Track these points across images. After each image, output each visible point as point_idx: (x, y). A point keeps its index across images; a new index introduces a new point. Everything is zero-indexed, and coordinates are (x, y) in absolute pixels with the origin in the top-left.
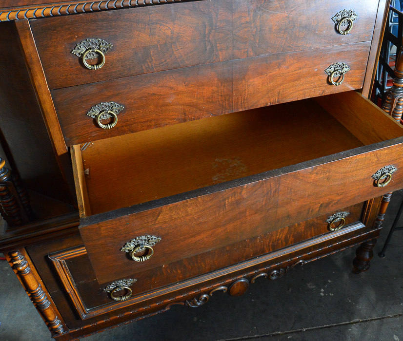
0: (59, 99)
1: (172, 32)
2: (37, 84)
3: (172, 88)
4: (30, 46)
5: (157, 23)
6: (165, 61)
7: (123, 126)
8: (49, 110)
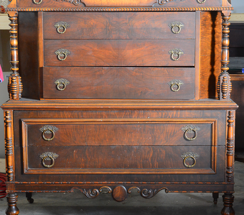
0: (45, 44)
1: (93, 24)
2: (39, 36)
3: (91, 48)
4: (41, 21)
5: (87, 19)
6: (89, 35)
7: (68, 62)
8: (41, 47)
